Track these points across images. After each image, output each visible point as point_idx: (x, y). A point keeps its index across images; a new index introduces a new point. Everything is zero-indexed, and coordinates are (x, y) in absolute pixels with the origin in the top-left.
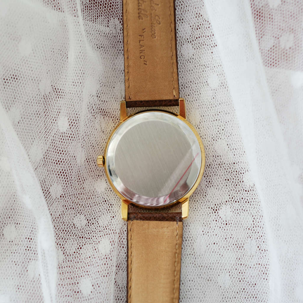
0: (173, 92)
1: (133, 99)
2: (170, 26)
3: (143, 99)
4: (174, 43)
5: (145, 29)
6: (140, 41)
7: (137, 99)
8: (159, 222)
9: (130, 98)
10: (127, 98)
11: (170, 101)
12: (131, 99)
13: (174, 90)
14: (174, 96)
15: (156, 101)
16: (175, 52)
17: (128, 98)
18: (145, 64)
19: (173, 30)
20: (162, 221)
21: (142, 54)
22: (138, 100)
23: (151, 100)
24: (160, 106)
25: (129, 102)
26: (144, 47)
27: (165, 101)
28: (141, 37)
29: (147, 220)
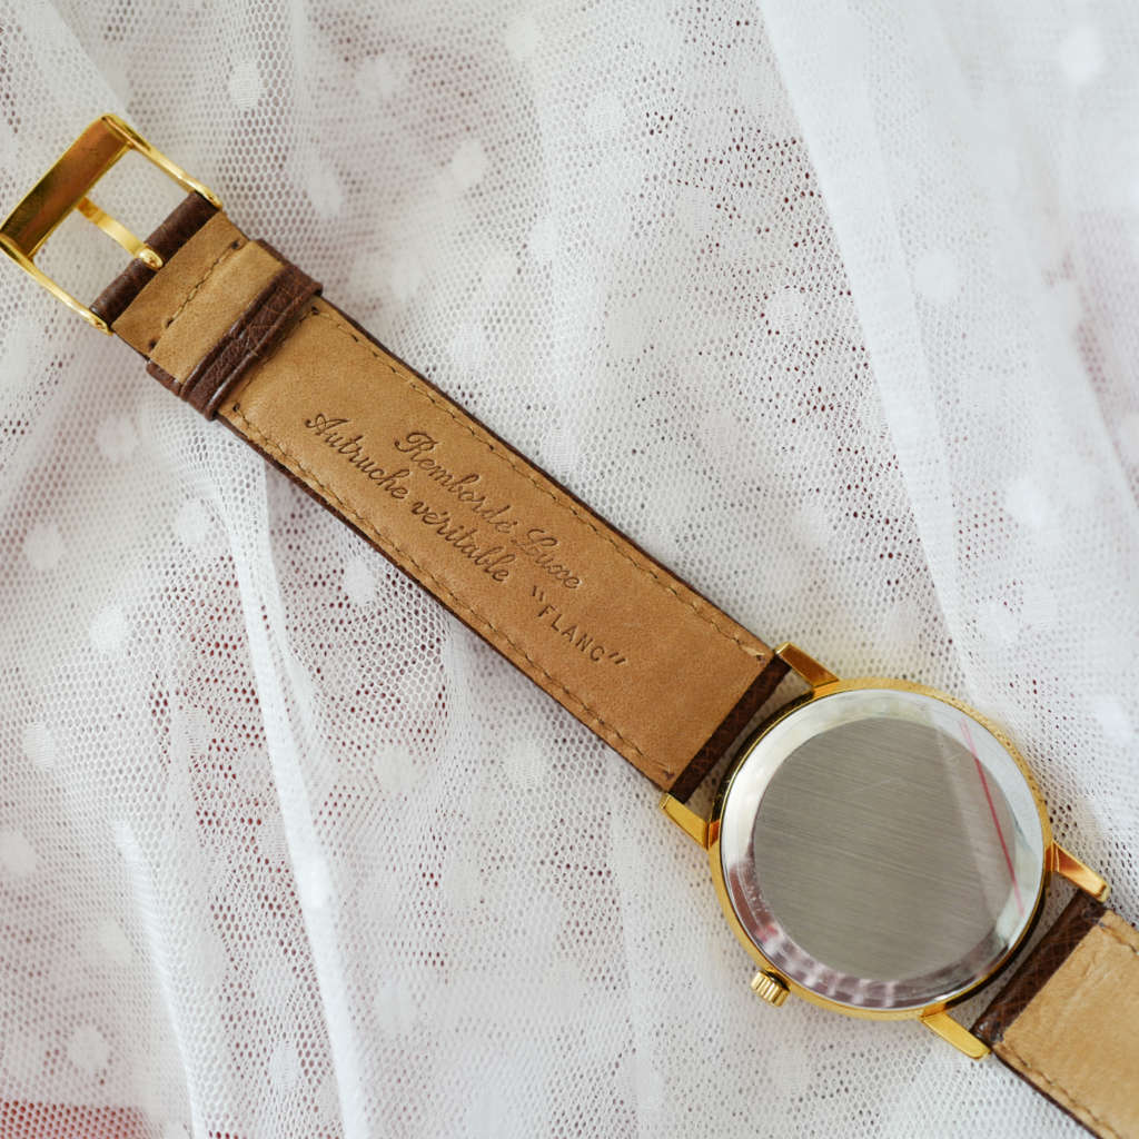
0: (746, 653)
1: (676, 768)
2: (583, 522)
3: (697, 743)
4: (627, 547)
5: (535, 588)
6: (553, 626)
7: (686, 757)
8: (1061, 969)
9: (670, 776)
10: (662, 780)
11: (761, 679)
12: (672, 775)
13: (744, 648)
14: (759, 657)
15: (730, 716)
16: (652, 565)
17: (664, 777)
18: (617, 662)
19: (596, 523)
20: (1063, 960)
21: (588, 649)
22: (692, 757)
23: (718, 724)
24: (751, 717)
25: (676, 784)
26: (577, 630)
27: (749, 692)
28: (545, 615)
29: (1030, 998)
